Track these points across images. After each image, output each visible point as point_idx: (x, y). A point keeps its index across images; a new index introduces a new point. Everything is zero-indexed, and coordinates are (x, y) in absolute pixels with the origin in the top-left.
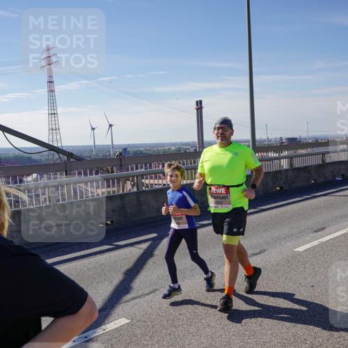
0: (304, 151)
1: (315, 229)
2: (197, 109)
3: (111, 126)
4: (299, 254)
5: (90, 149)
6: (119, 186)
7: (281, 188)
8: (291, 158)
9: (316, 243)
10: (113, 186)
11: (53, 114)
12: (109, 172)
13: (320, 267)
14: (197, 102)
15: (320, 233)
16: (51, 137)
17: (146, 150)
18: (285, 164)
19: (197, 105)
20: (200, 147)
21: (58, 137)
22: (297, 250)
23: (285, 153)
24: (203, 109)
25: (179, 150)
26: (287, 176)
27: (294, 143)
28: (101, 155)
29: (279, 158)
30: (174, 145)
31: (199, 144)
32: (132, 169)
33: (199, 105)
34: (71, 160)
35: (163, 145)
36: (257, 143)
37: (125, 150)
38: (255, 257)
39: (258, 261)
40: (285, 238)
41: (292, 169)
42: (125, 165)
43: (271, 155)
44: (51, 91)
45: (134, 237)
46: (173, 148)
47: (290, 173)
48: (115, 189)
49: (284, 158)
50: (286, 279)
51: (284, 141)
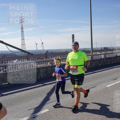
0: (109, 52)
1: (113, 79)
2: (72, 37)
3: (43, 43)
4: (108, 88)
5: (35, 51)
6: (45, 64)
7: (102, 65)
8: (105, 54)
9: (114, 84)
10: (44, 64)
11: (23, 39)
12: (42, 59)
14: (72, 35)
16: (22, 47)
17: (55, 51)
18: (103, 56)
19: (72, 36)
21: (25, 47)
22: (107, 86)
23: (103, 53)
25: (66, 52)
27: (106, 49)
28: (39, 53)
29: (101, 55)
30: (64, 50)
32: (50, 58)
33: (73, 36)
34: (29, 55)
35: (61, 50)
36: (93, 49)
37: (47, 51)
38: (92, 89)
39: (94, 90)
40: (103, 82)
41: (105, 58)
42: (48, 57)
43: (98, 53)
44: (22, 31)
45: (50, 81)
46: (64, 51)
47: (105, 60)
48: (44, 65)
49: (102, 54)
50: (103, 96)
51: (103, 48)
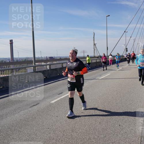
0: (55, 62)
1: (59, 93)
2: (10, 44)
4: (52, 104)
7: (46, 77)
8: (50, 65)
9: (59, 99)
13: (60, 109)
14: (10, 40)
15: (60, 95)
18: (48, 67)
19: (10, 42)
20: (12, 60)
22: (51, 102)
23: (49, 63)
24: (13, 44)
25: (2, 62)
26: (48, 73)
27: (52, 59)
29: (46, 65)
31: (11, 59)
38: (34, 107)
39: (36, 108)
40: (47, 98)
41: (50, 69)
43: (43, 64)
47: (49, 71)
49: (48, 65)
50: (47, 114)
51: (48, 58)
